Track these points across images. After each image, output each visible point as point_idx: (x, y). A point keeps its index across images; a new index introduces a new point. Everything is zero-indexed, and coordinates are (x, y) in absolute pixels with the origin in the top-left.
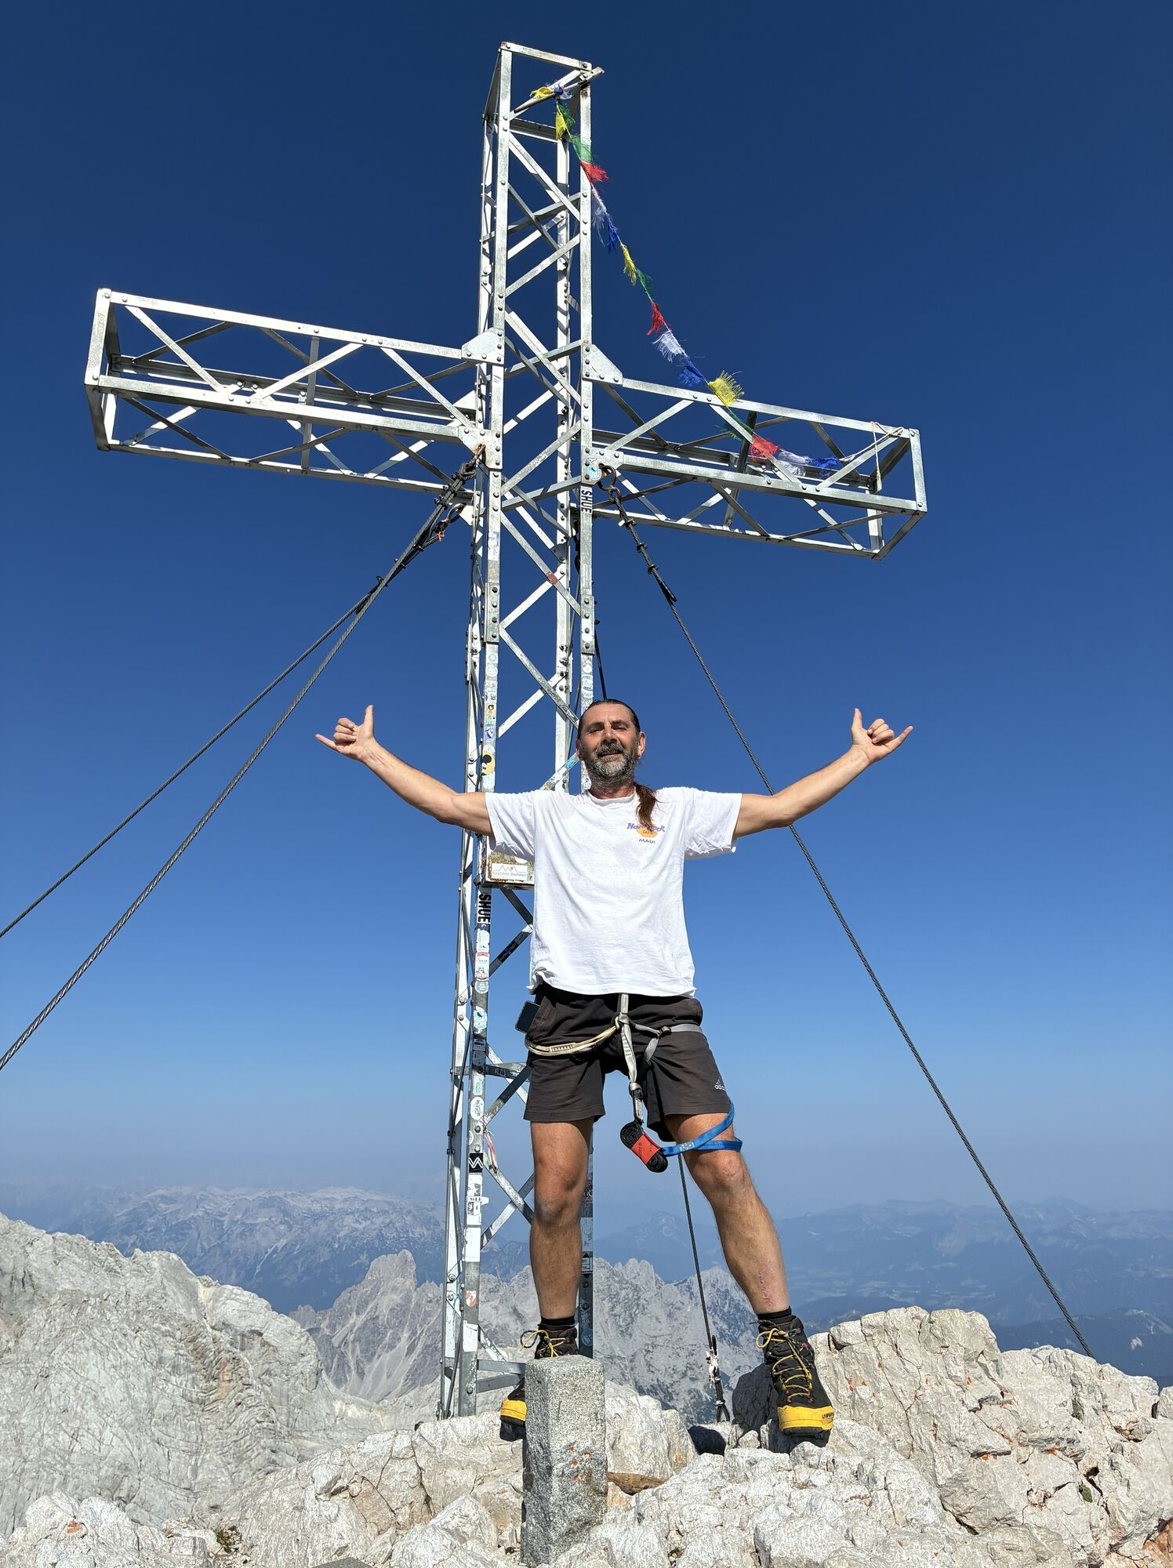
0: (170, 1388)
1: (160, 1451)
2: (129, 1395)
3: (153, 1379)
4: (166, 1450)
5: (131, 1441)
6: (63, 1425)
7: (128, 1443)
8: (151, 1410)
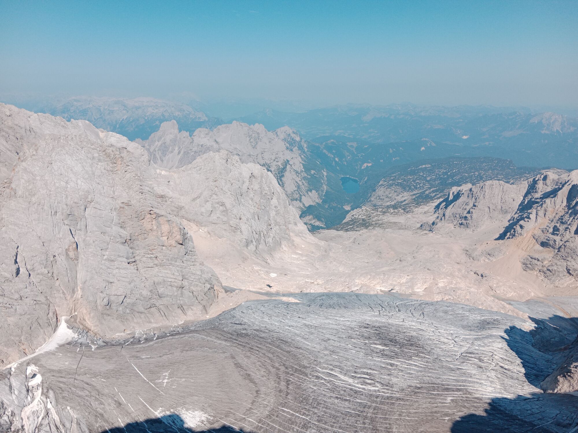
0: (99, 167)
1: (100, 186)
2: (85, 169)
3: (92, 164)
4: (102, 186)
5: (88, 183)
6: (62, 179)
7: (87, 184)
8: (94, 174)
